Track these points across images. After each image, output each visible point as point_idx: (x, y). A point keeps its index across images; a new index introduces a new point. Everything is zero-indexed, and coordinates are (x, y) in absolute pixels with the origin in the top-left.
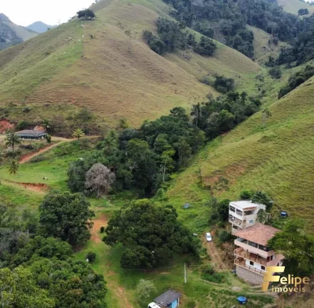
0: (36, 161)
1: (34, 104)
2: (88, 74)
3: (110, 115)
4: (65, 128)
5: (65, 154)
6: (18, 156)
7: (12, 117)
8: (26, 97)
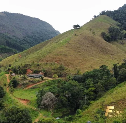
0: (33, 88)
1: (42, 63)
2: (69, 50)
3: (73, 68)
4: (51, 73)
5: (48, 86)
6: (26, 85)
7: (32, 68)
8: (40, 60)
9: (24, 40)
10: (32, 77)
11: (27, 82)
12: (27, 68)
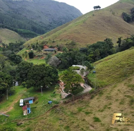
1: (57, 40)
2: (83, 28)
3: (84, 44)
6: (41, 57)
7: (48, 44)
8: (56, 37)
9: (50, 26)
10: (47, 51)
11: (42, 54)
12: (44, 45)
